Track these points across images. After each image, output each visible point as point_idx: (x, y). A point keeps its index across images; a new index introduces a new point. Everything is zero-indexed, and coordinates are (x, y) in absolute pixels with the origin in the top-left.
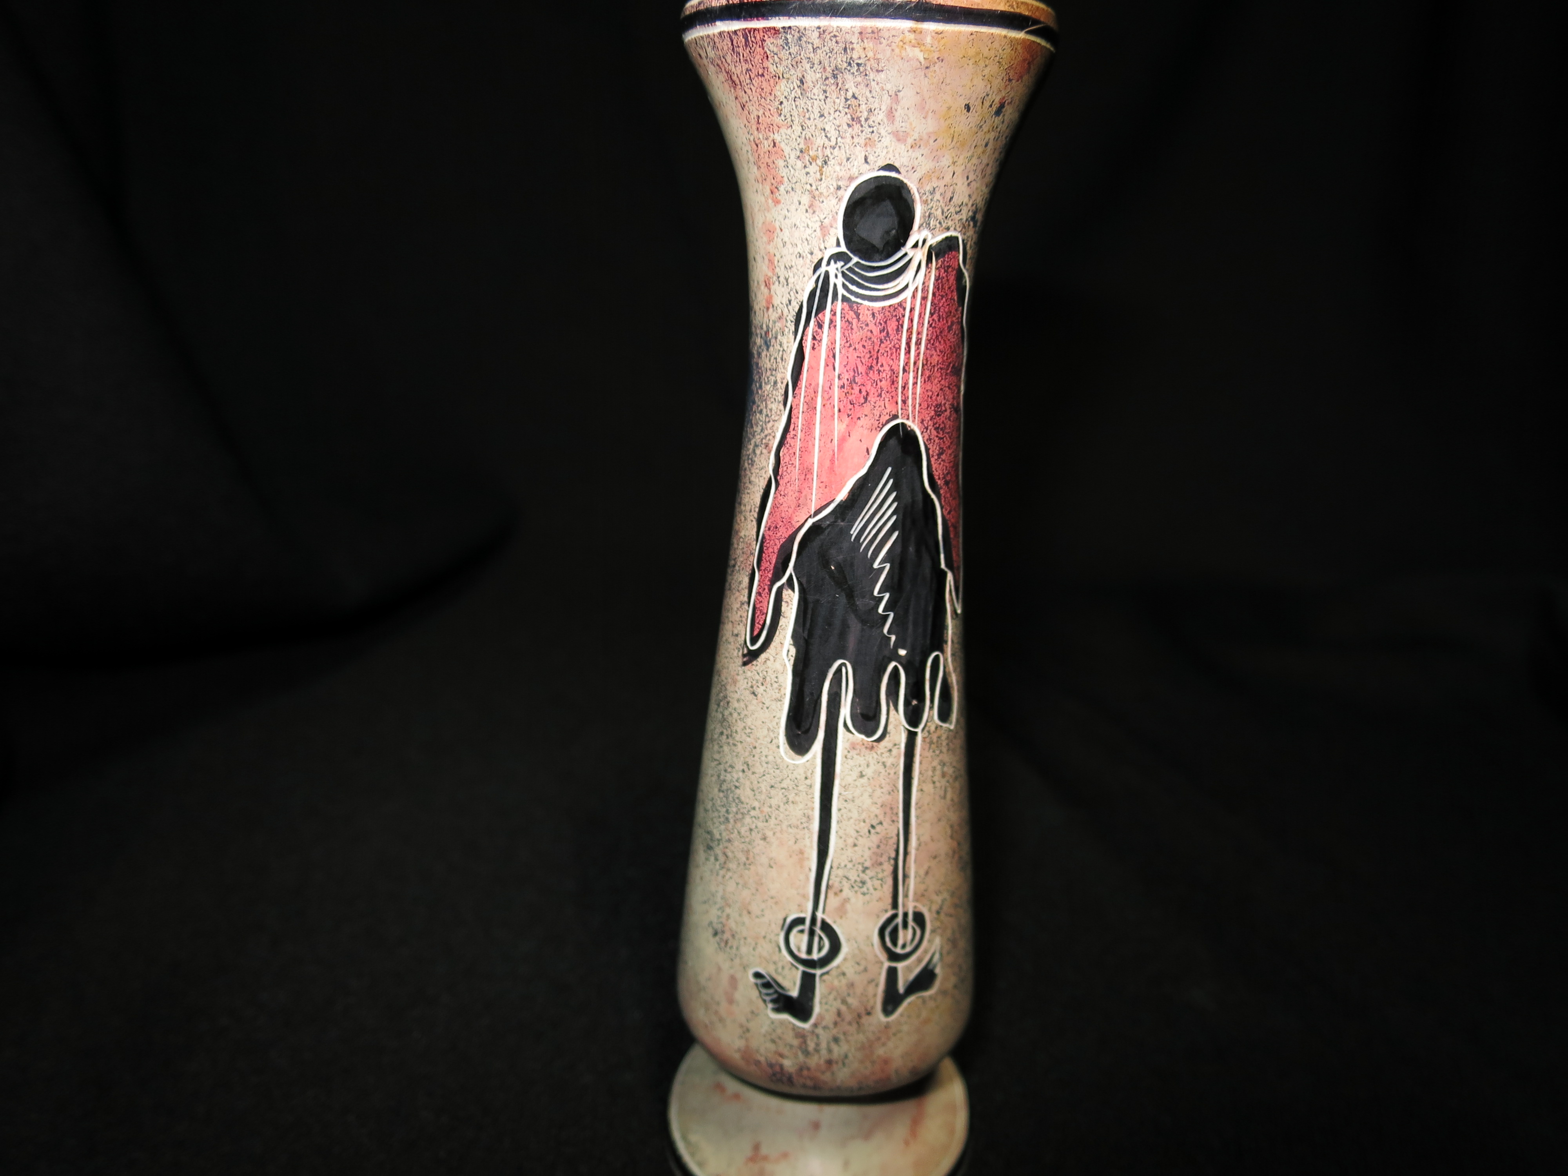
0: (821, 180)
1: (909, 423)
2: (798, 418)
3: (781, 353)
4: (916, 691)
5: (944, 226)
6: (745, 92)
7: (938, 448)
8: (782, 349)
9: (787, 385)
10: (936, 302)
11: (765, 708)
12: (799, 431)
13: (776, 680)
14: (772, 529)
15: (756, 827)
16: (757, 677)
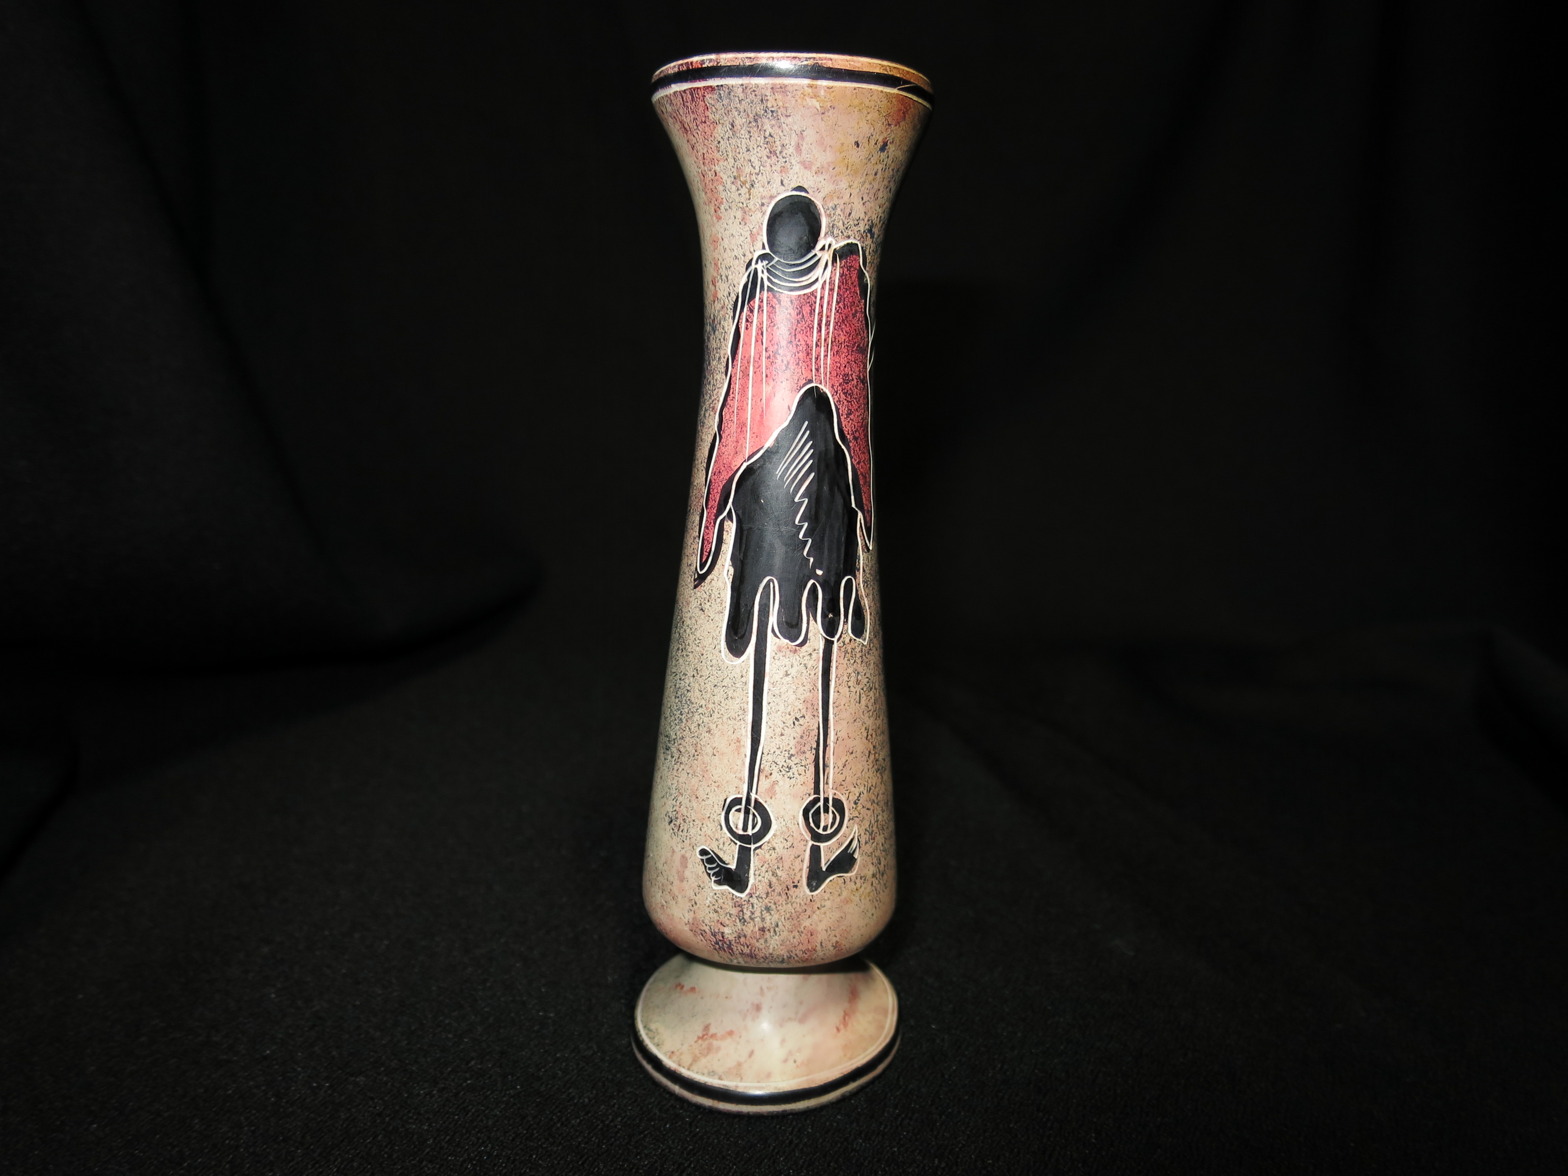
0: (749, 199)
1: (821, 387)
2: (736, 384)
3: (723, 334)
4: (832, 606)
5: (845, 235)
6: (694, 136)
7: (846, 409)
8: (724, 331)
9: (728, 359)
10: (841, 293)
11: (710, 620)
12: (737, 394)
13: (719, 596)
14: (716, 474)
15: (703, 722)
16: (705, 596)
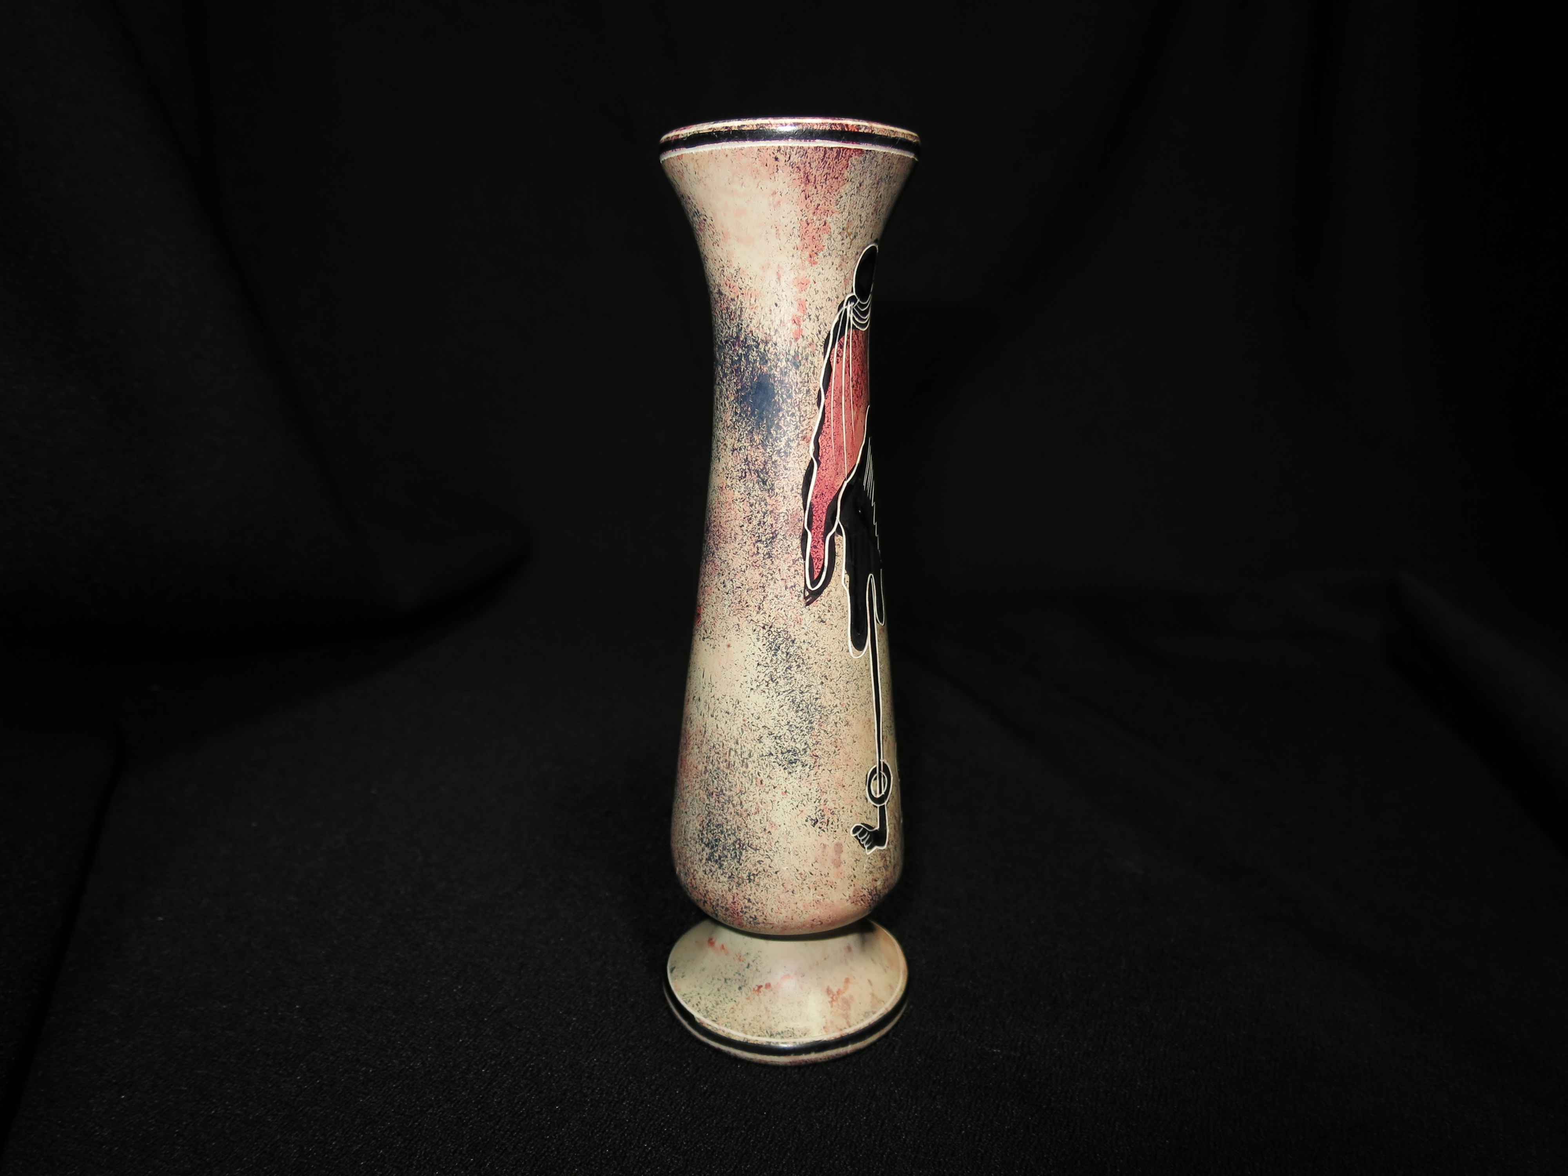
0: (850, 248)
2: (830, 412)
6: (816, 188)
13: (839, 603)
